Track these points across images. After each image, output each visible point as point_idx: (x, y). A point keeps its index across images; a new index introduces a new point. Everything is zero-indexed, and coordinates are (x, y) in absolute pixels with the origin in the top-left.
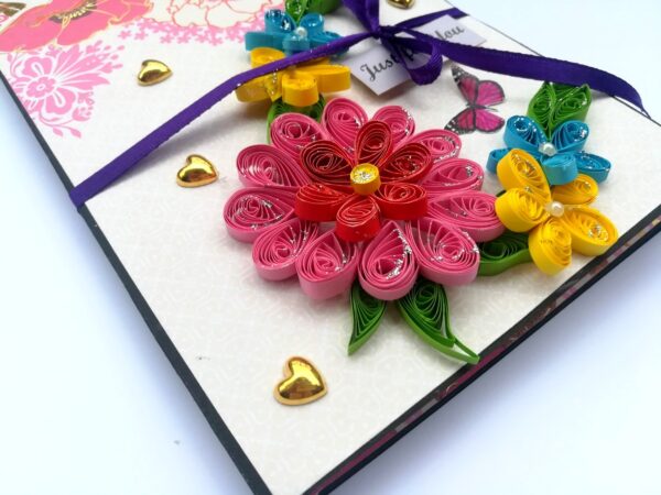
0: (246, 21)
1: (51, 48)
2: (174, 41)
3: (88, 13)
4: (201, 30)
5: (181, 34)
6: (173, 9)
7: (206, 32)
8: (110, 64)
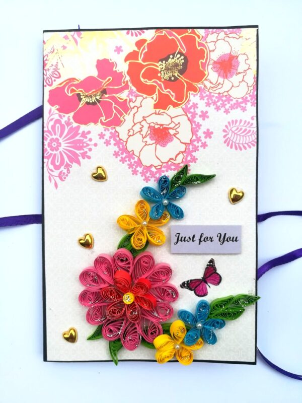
0: (155, 167)
1: (69, 119)
2: (119, 158)
3: (94, 104)
4: (134, 158)
5: (124, 155)
6: (131, 133)
7: (135, 162)
8: (86, 152)
